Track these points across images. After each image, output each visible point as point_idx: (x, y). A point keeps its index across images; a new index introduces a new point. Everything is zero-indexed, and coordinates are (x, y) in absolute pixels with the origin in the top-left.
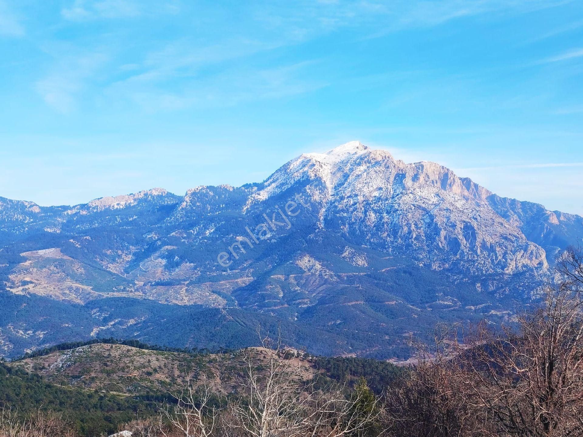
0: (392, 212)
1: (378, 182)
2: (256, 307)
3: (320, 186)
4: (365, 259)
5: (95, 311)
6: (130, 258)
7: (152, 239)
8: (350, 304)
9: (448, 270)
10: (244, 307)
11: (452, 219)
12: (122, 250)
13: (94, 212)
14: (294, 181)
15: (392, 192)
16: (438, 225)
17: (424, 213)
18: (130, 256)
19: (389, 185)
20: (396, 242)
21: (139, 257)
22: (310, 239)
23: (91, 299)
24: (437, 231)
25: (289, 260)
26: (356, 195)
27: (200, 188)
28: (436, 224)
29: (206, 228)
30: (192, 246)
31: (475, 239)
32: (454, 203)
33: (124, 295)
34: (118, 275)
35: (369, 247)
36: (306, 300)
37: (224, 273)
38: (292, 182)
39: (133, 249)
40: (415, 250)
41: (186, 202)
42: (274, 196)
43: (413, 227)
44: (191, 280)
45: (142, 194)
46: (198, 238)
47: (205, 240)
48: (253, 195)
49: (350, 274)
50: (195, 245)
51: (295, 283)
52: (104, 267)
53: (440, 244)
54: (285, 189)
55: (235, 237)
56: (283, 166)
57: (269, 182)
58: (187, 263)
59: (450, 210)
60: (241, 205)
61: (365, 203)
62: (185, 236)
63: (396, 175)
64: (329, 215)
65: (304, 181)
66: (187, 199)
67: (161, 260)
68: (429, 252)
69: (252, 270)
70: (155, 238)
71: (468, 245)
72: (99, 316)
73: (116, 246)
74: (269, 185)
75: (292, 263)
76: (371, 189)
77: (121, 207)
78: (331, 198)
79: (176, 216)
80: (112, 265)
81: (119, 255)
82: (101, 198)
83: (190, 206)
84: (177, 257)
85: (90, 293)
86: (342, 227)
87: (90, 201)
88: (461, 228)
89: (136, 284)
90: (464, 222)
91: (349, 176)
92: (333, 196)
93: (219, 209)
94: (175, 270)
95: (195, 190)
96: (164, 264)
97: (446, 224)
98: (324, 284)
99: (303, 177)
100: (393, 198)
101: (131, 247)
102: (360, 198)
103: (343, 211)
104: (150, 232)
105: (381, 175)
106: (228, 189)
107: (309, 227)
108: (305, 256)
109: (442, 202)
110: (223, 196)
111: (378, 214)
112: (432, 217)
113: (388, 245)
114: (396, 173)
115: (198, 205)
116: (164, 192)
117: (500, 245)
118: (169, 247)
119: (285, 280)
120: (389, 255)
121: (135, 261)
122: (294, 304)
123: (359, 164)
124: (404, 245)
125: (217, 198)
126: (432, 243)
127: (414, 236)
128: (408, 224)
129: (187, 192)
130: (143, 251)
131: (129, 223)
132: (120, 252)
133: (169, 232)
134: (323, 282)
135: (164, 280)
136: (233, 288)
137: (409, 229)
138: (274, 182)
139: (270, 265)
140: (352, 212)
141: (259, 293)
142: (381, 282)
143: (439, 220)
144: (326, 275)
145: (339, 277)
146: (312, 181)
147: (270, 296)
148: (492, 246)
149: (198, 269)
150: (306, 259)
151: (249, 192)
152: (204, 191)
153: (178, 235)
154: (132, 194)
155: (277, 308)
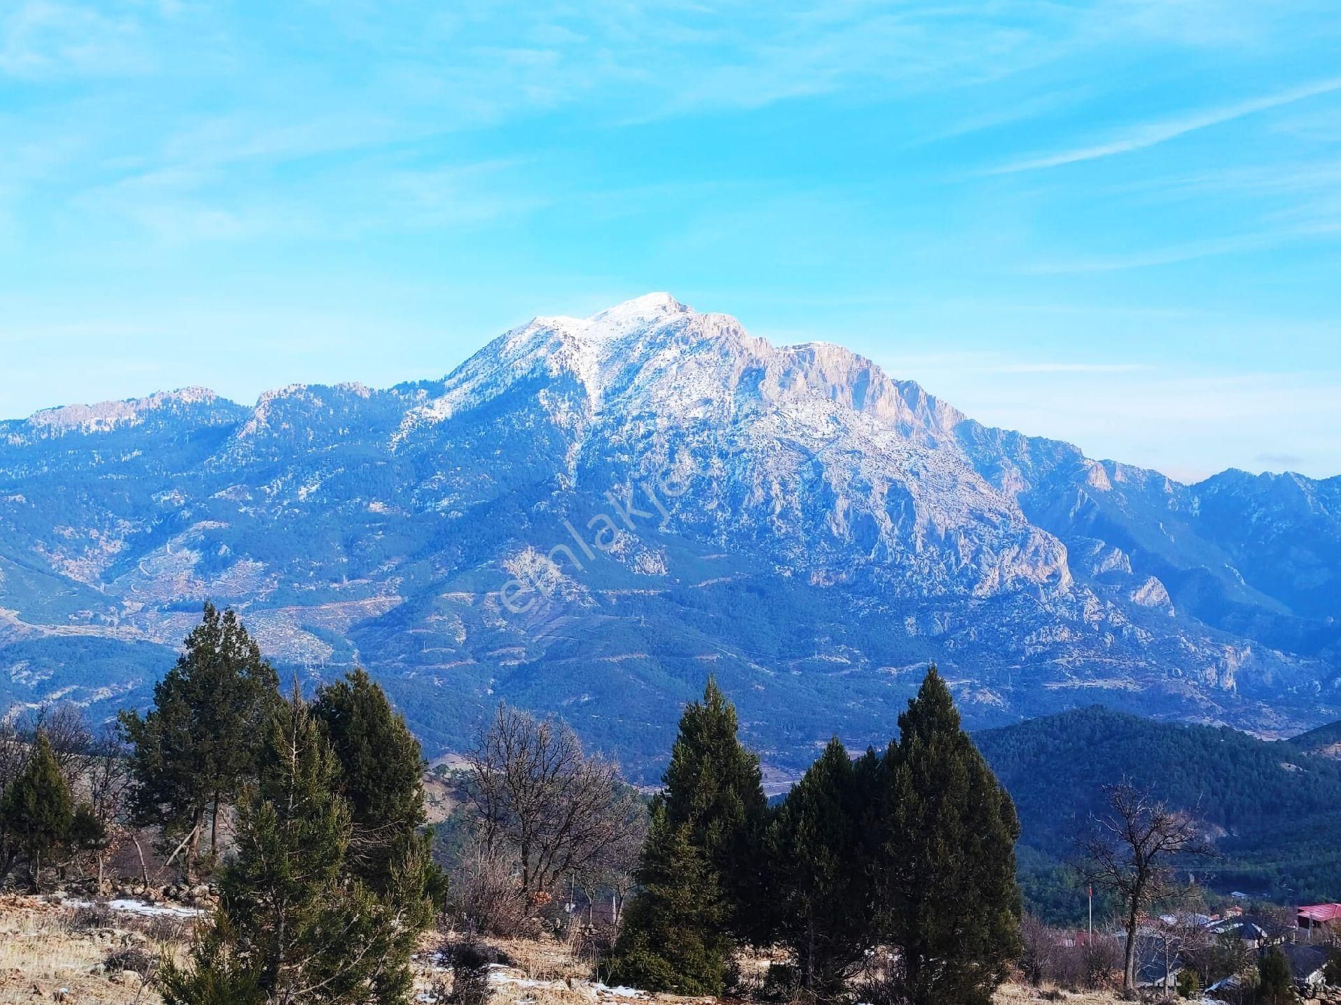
0: (731, 455)
1: (702, 385)
2: (401, 665)
3: (572, 392)
4: (663, 558)
5: (19, 666)
6: (116, 547)
7: (172, 504)
8: (614, 660)
9: (846, 587)
10: (373, 663)
11: (864, 474)
12: (98, 529)
13: (41, 438)
14: (514, 378)
15: (733, 411)
16: (833, 488)
17: (803, 457)
18: (119, 543)
19: (727, 393)
20: (737, 521)
21: (141, 545)
22: (538, 513)
23: (13, 638)
24: (828, 500)
25: (487, 558)
26: (653, 415)
27: (293, 389)
28: (828, 485)
29: (299, 481)
30: (263, 523)
31: (914, 519)
32: (870, 438)
33: (93, 631)
34: (84, 586)
35: (675, 532)
36: (516, 650)
37: (335, 585)
38: (509, 381)
39: (126, 526)
40: (779, 541)
41: (259, 421)
42: (465, 413)
43: (776, 488)
44: (255, 601)
45: (158, 401)
46: (280, 504)
47: (297, 511)
48: (417, 409)
49: (625, 592)
50: (272, 521)
51: (497, 610)
52: (54, 567)
53: (834, 528)
54: (492, 397)
55: (365, 503)
56: (491, 344)
57: (454, 380)
58: (248, 560)
59: (860, 452)
60: (387, 432)
61: (671, 432)
62: (250, 498)
63: (745, 371)
64: (588, 458)
65: (536, 379)
66: (260, 414)
67: (188, 552)
68: (809, 545)
69: (398, 580)
70: (178, 502)
71: (896, 532)
72: (28, 678)
73: (86, 517)
74: (456, 387)
75: (493, 566)
76: (686, 401)
77: (107, 429)
78: (595, 420)
79: (232, 454)
80: (74, 563)
81: (91, 541)
82: (59, 407)
83: (266, 429)
84: (225, 547)
85: (11, 626)
86: (616, 487)
87: (33, 412)
88: (882, 494)
89: (124, 608)
90: (890, 480)
91: (637, 371)
92: (600, 417)
93: (336, 438)
94: (220, 576)
95: (279, 395)
96: (194, 561)
97: (849, 485)
98: (563, 613)
99: (533, 371)
100: (735, 422)
101: (121, 521)
102: (662, 423)
103: (621, 449)
104: (168, 487)
105: (710, 372)
106: (359, 393)
107: (539, 484)
108: (524, 549)
109: (842, 434)
110: (347, 410)
111: (700, 459)
112: (818, 468)
113: (717, 527)
114: (743, 367)
115: (284, 429)
116: (210, 398)
117: (967, 533)
118: (209, 524)
119: (475, 603)
120: (718, 549)
121: (125, 554)
122: (490, 658)
123: (663, 345)
124: (754, 529)
125: (332, 413)
126: (816, 527)
127: (778, 509)
128: (766, 485)
129: (260, 398)
130: (149, 530)
131: (120, 467)
132: (94, 533)
133: (211, 489)
134: (561, 609)
135: (192, 598)
136: (352, 620)
137: (768, 493)
138: (466, 380)
139: (443, 570)
140: (642, 453)
141: (411, 632)
142: (695, 610)
143: (834, 476)
144: (569, 594)
145: (599, 598)
146: (554, 380)
147: (433, 640)
148: (948, 536)
149: (273, 575)
150: (527, 556)
151: (409, 400)
152: (301, 397)
153: (232, 497)
154: (133, 399)
155: (448, 666)
